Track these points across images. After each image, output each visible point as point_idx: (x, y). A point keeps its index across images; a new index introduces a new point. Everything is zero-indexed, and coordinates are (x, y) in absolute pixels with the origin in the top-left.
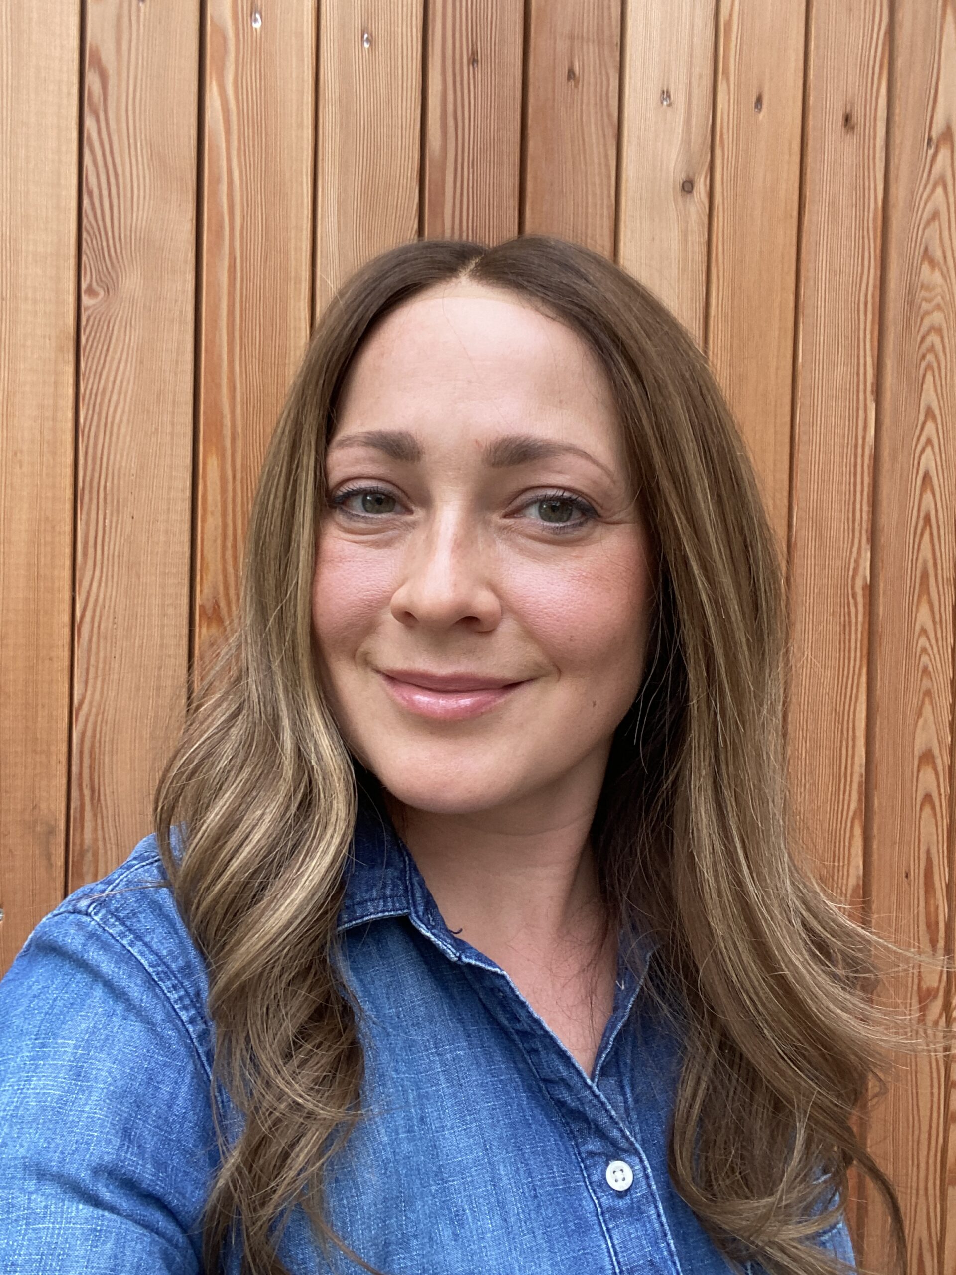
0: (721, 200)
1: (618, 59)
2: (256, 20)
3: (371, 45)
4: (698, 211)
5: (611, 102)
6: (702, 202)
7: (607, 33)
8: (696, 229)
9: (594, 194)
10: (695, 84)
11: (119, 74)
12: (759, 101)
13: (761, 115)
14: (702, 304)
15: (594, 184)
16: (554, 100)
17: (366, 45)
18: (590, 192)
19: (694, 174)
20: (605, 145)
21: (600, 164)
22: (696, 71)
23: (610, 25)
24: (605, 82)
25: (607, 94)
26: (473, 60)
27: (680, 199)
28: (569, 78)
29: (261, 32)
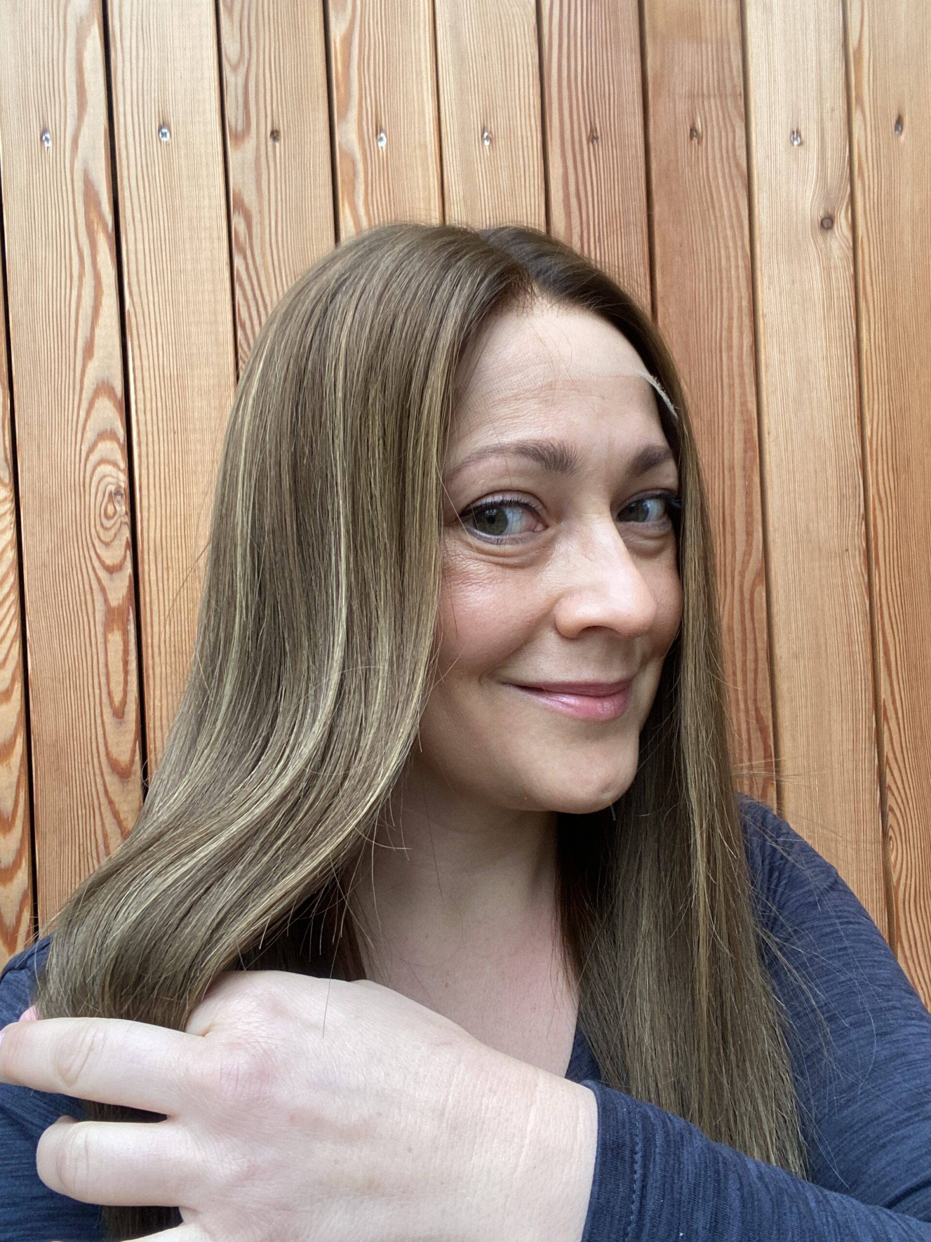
0: (865, 231)
1: (743, 109)
2: (381, 139)
3: (491, 142)
4: (841, 246)
5: (738, 153)
6: (845, 237)
7: (729, 85)
8: (839, 263)
9: (727, 247)
10: (827, 117)
11: (261, 212)
12: (899, 122)
13: (902, 138)
14: (853, 340)
15: (725, 237)
16: (677, 161)
17: (487, 143)
18: (722, 245)
19: (834, 209)
20: (735, 196)
21: (731, 216)
22: (828, 105)
23: (732, 78)
24: (730, 135)
25: (734, 145)
26: (593, 138)
27: (820, 238)
28: (691, 137)
29: (387, 150)
